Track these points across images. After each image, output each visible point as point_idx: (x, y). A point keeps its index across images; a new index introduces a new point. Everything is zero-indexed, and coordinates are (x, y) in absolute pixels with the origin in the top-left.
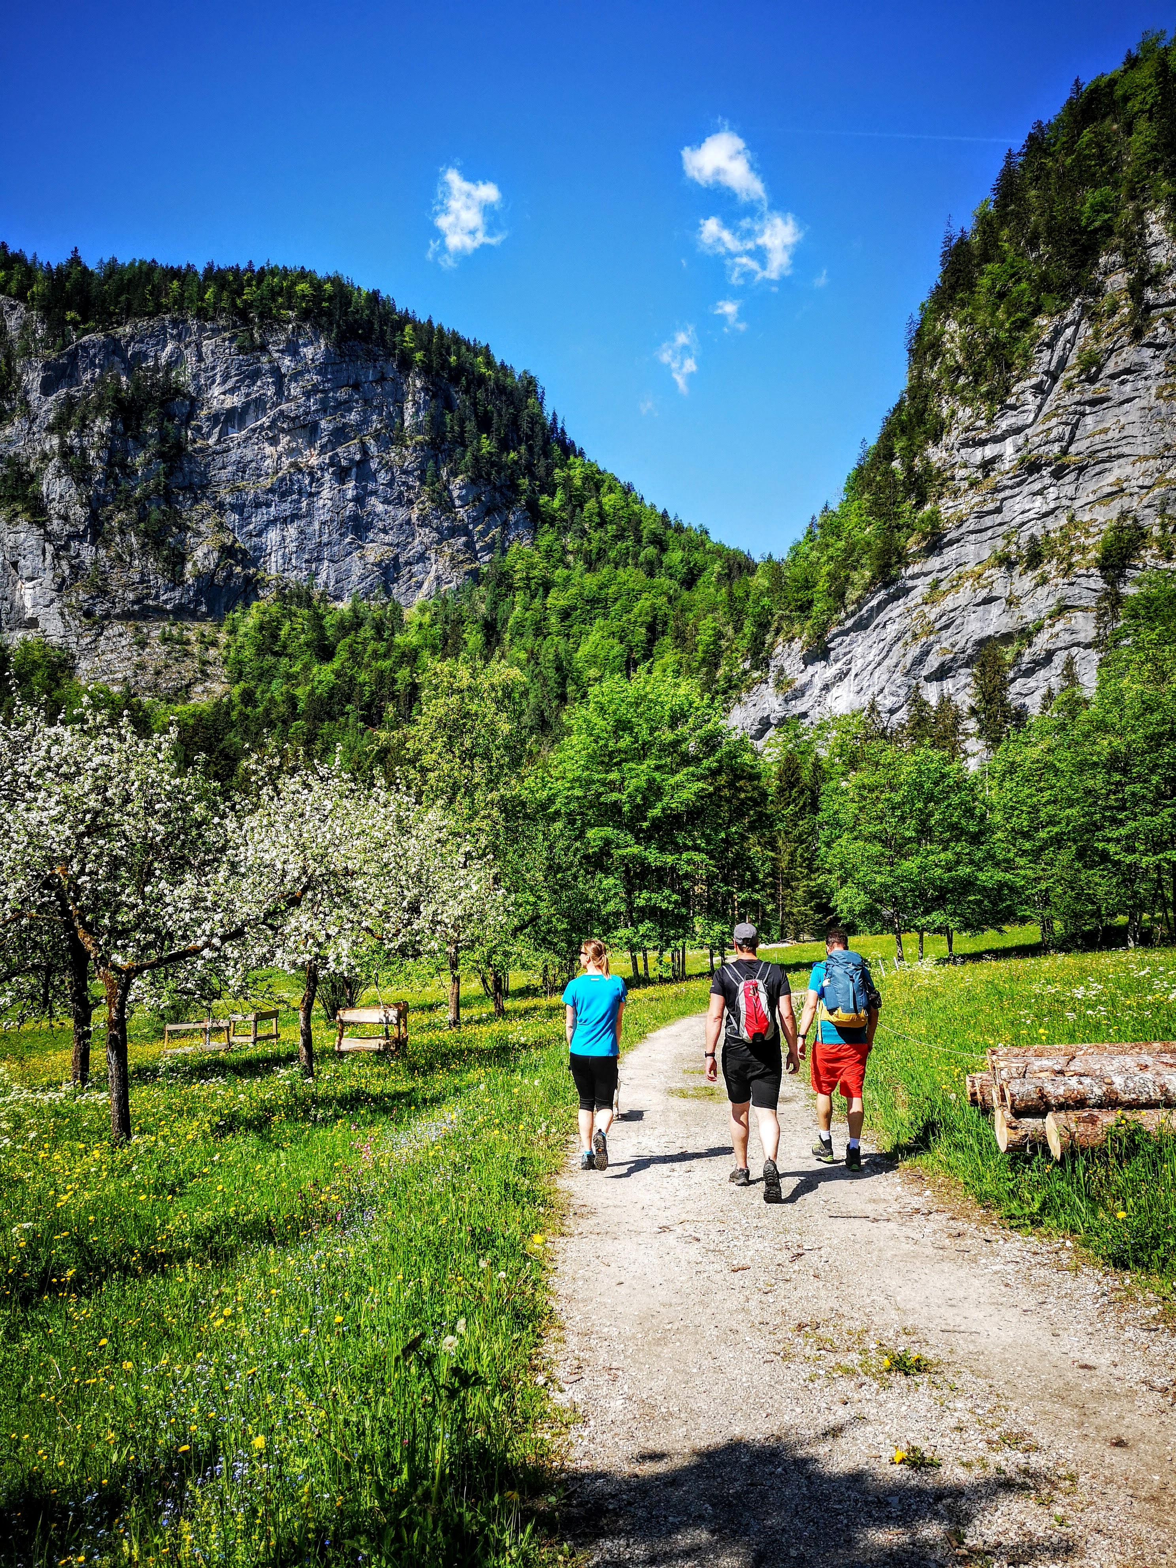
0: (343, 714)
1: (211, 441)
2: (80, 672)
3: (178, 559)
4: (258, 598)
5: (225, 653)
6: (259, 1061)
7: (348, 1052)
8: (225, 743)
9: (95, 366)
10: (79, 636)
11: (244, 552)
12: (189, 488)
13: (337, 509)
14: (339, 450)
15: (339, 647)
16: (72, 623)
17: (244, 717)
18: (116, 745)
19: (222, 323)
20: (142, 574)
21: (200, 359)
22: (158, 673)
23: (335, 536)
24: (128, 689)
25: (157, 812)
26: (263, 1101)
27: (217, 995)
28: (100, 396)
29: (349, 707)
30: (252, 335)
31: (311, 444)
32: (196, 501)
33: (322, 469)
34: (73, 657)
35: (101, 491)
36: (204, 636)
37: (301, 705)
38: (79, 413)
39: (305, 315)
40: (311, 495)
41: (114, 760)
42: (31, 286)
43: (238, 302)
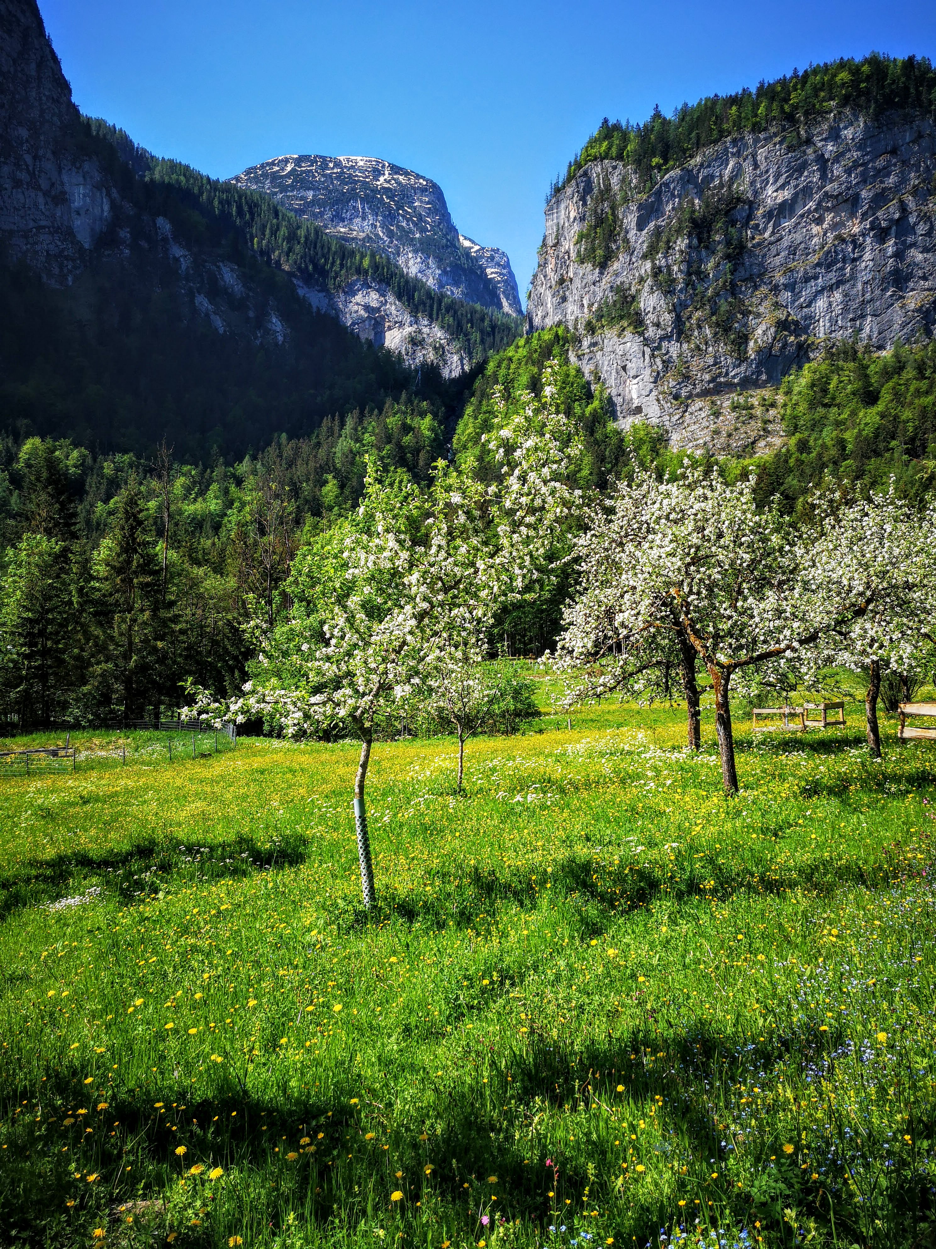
0: (889, 450)
1: (767, 235)
2: (672, 443)
3: (743, 339)
4: (809, 360)
5: (782, 412)
6: (831, 741)
7: (911, 739)
8: (785, 486)
9: (675, 197)
10: (670, 415)
11: (796, 323)
12: (750, 278)
13: (878, 267)
14: (879, 214)
15: (883, 391)
16: (665, 406)
17: (800, 462)
18: (709, 494)
19: (773, 130)
20: (715, 357)
21: (756, 166)
22: (730, 435)
23: (878, 292)
24: (708, 451)
25: (742, 544)
26: (839, 773)
27: (793, 688)
28: (680, 221)
29: (893, 443)
30: (798, 133)
31: (852, 215)
32: (756, 288)
33: (864, 235)
34: (667, 432)
35: (683, 297)
36: (765, 400)
37: (850, 446)
38: (664, 239)
39: (845, 101)
40: (854, 260)
41: (708, 506)
42: (626, 147)
43: (786, 107)
